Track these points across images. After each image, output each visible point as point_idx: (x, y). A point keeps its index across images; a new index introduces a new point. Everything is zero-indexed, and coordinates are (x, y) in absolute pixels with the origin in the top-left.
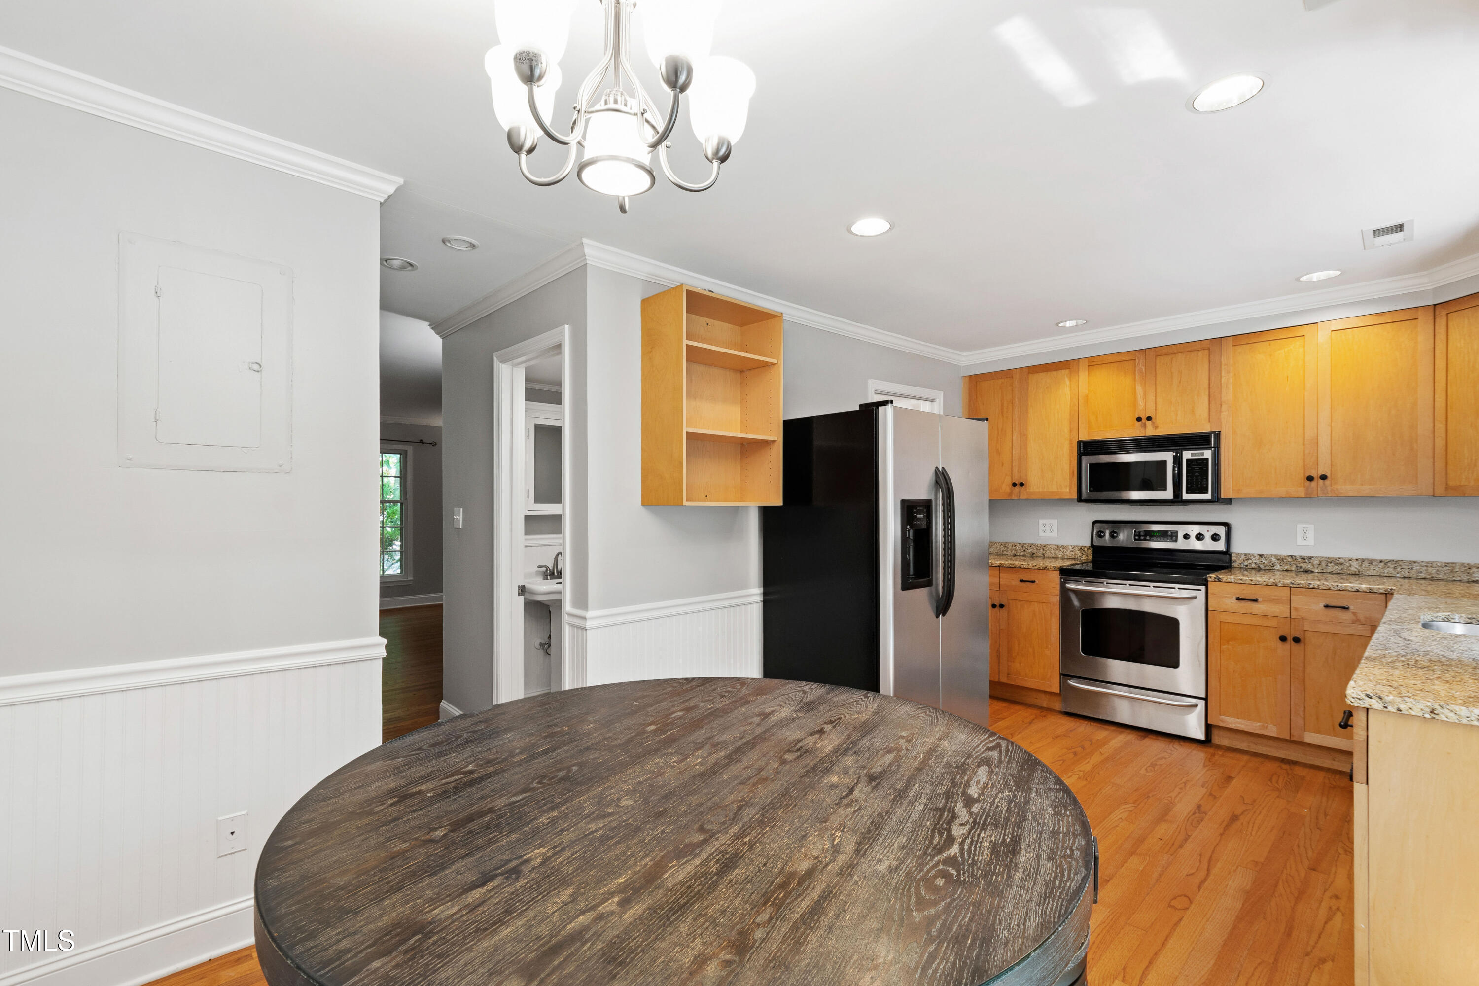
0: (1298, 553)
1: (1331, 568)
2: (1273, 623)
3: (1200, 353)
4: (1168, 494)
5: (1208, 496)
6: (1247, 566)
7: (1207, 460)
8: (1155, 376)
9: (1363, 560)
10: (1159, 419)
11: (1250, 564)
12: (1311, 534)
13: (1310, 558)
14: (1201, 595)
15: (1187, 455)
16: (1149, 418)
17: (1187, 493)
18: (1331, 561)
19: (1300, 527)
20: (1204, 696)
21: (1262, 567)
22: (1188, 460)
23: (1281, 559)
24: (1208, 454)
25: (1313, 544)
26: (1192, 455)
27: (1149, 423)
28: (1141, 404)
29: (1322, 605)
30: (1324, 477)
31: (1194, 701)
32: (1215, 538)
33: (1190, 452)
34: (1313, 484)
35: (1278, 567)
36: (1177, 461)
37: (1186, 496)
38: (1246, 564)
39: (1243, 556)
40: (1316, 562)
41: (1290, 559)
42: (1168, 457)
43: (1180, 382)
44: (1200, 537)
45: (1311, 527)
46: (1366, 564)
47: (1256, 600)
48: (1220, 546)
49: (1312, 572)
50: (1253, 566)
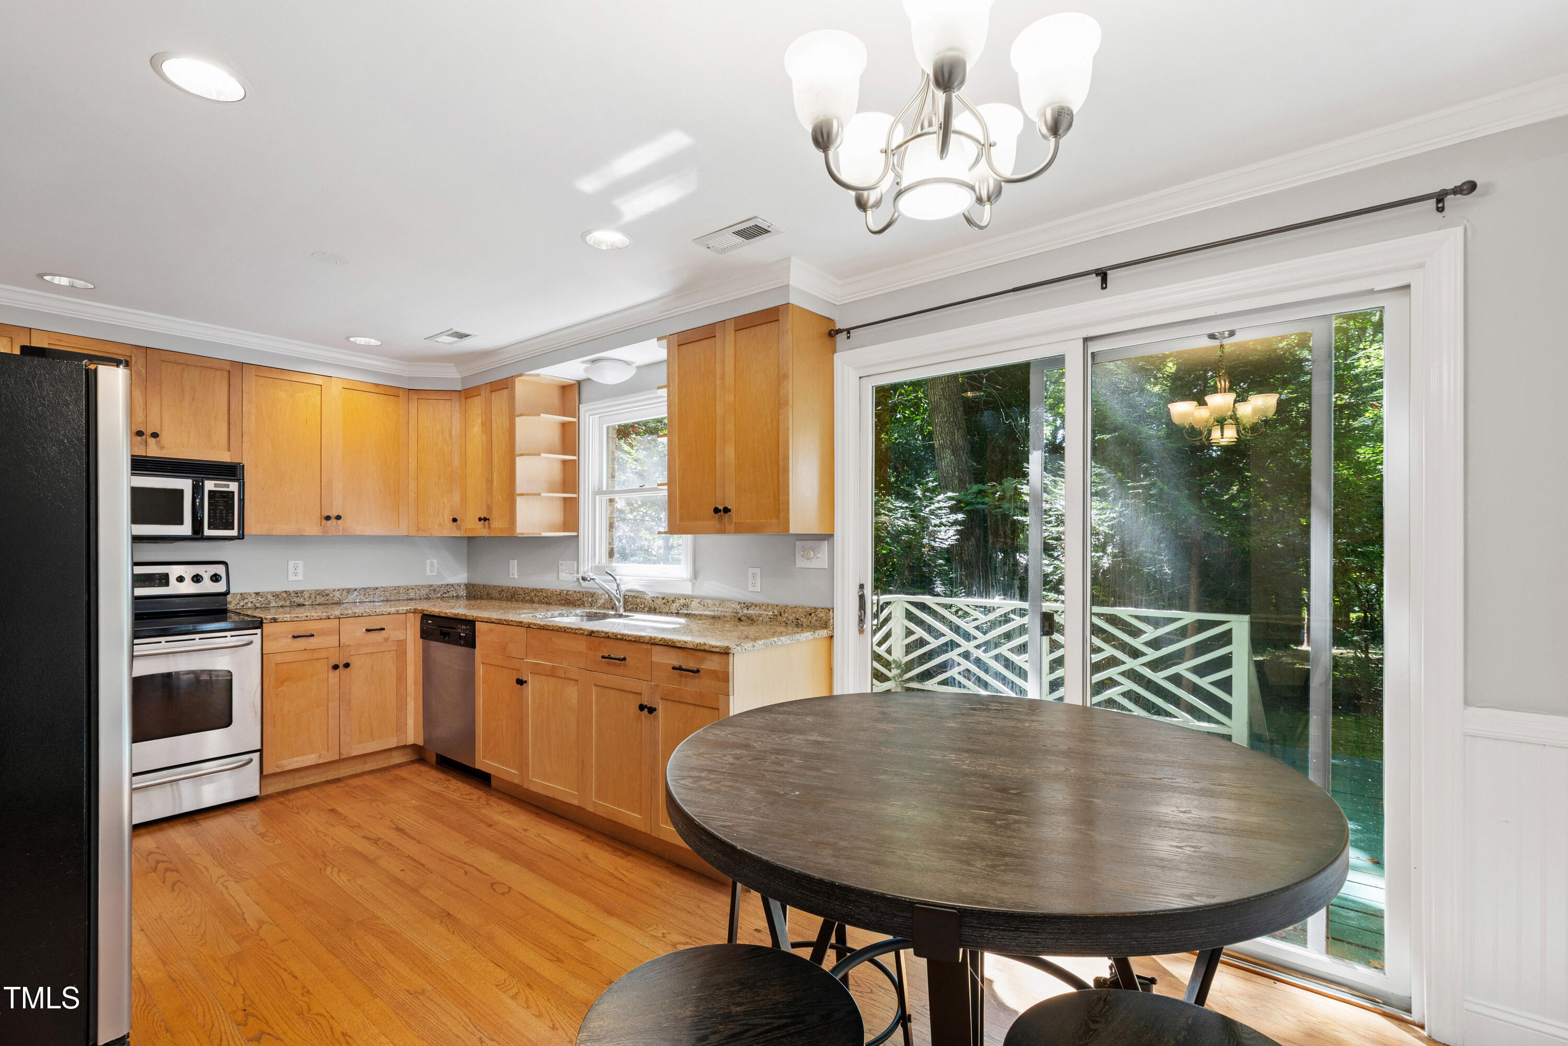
0: (291, 588)
1: (320, 600)
2: (323, 654)
3: (218, 373)
4: (186, 529)
5: (234, 533)
6: (243, 606)
7: (233, 493)
8: (161, 385)
9: (343, 590)
10: (165, 437)
11: (247, 603)
12: (300, 570)
13: (302, 592)
14: (257, 639)
15: (209, 485)
16: (155, 435)
17: (209, 528)
18: (320, 593)
19: (291, 563)
20: (259, 747)
21: (258, 605)
22: (210, 492)
23: (276, 595)
24: (233, 487)
25: (302, 579)
26: (216, 485)
27: (152, 441)
28: (141, 415)
29: (364, 630)
30: (338, 518)
31: (246, 757)
32: (215, 578)
33: (213, 482)
34: (329, 522)
35: (273, 604)
36: (197, 490)
37: (207, 532)
38: (242, 604)
39: (239, 596)
40: (306, 595)
41: (284, 595)
42: (185, 485)
43: (193, 399)
44: (197, 579)
45: (301, 563)
46: (345, 593)
47: (313, 635)
48: (220, 587)
49: (304, 605)
50: (250, 605)
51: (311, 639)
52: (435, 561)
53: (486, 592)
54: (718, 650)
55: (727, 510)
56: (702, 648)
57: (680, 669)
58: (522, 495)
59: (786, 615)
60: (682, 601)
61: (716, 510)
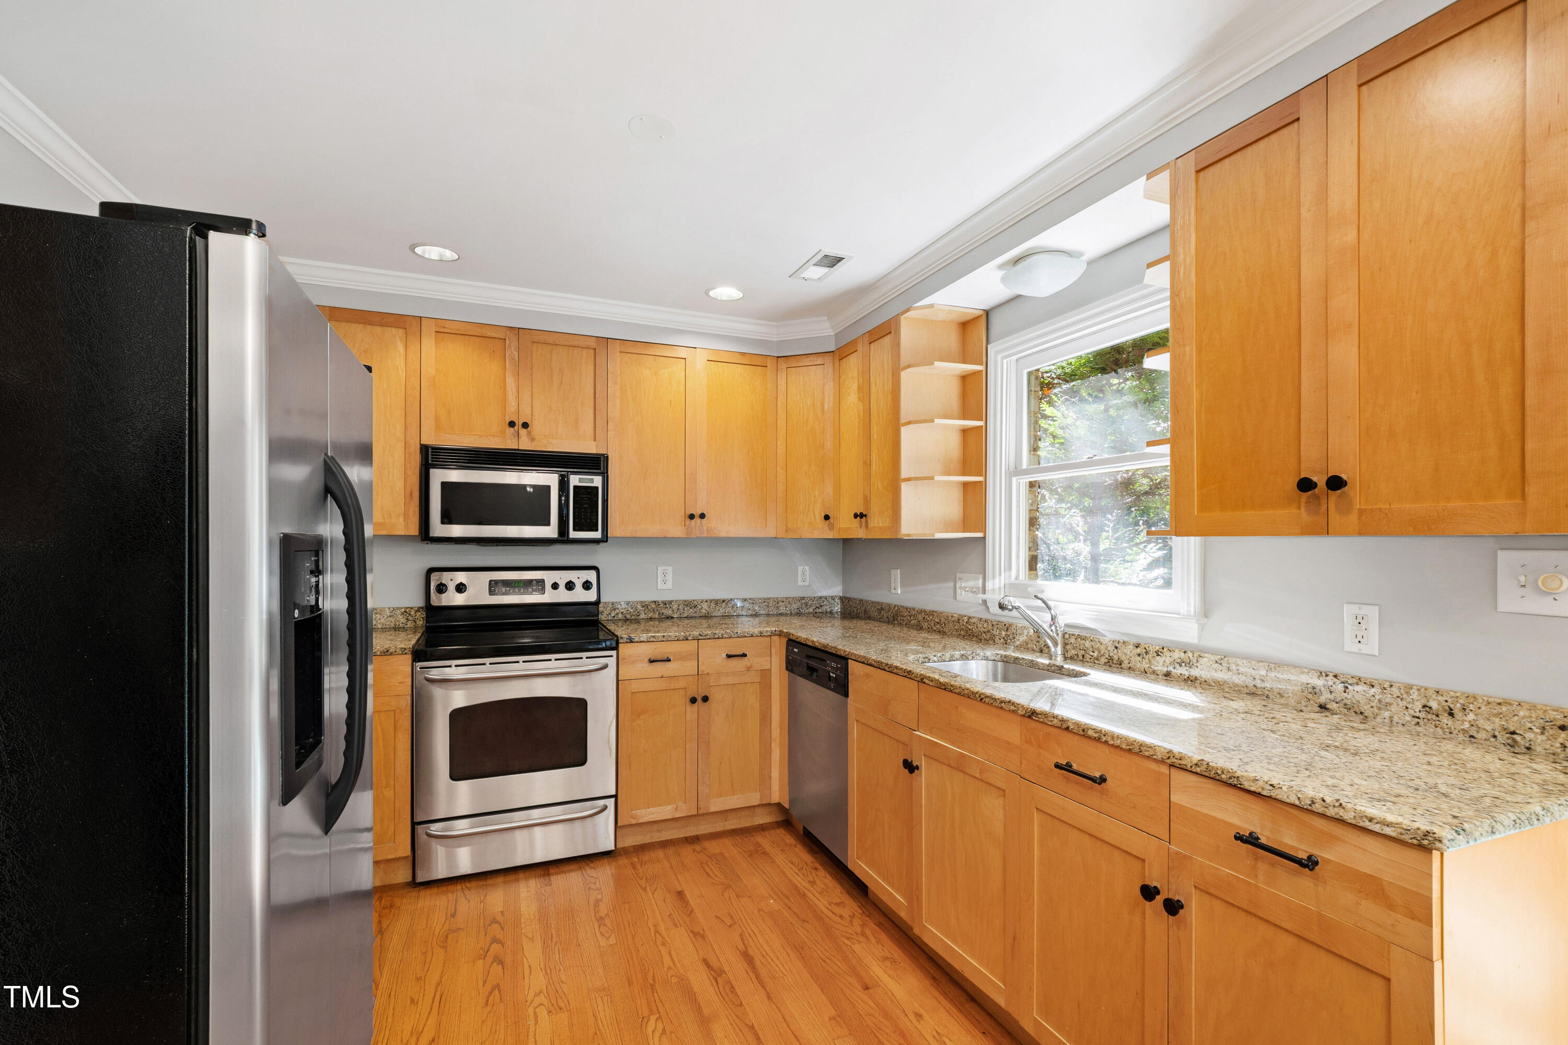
0: (660, 598)
1: (689, 612)
3: (585, 352)
4: (550, 531)
5: (597, 535)
6: (614, 617)
7: (597, 488)
8: (532, 369)
9: (711, 601)
10: (536, 427)
11: (617, 614)
12: (670, 577)
13: (671, 602)
14: (612, 662)
15: (575, 480)
16: (525, 425)
17: (574, 530)
18: (689, 604)
19: (660, 569)
20: (614, 793)
21: (628, 616)
22: (575, 487)
23: (645, 605)
24: (597, 481)
25: (671, 587)
26: (580, 480)
27: (523, 432)
28: (514, 404)
29: (724, 655)
30: (702, 516)
31: (601, 803)
32: (587, 586)
33: (578, 477)
34: (693, 521)
35: (643, 616)
36: (563, 485)
37: (573, 534)
38: (613, 615)
39: (610, 605)
40: (675, 607)
41: (653, 606)
42: (549, 479)
43: (561, 383)
44: (570, 586)
45: (670, 569)
46: (713, 605)
47: (668, 660)
48: (591, 596)
49: (672, 618)
50: (620, 616)
51: (668, 664)
52: (807, 568)
53: (863, 609)
54: (1388, 831)
55: (1336, 483)
56: (1331, 812)
57: (1251, 840)
58: (909, 479)
59: (1471, 716)
60: (1177, 655)
61: (1305, 485)
